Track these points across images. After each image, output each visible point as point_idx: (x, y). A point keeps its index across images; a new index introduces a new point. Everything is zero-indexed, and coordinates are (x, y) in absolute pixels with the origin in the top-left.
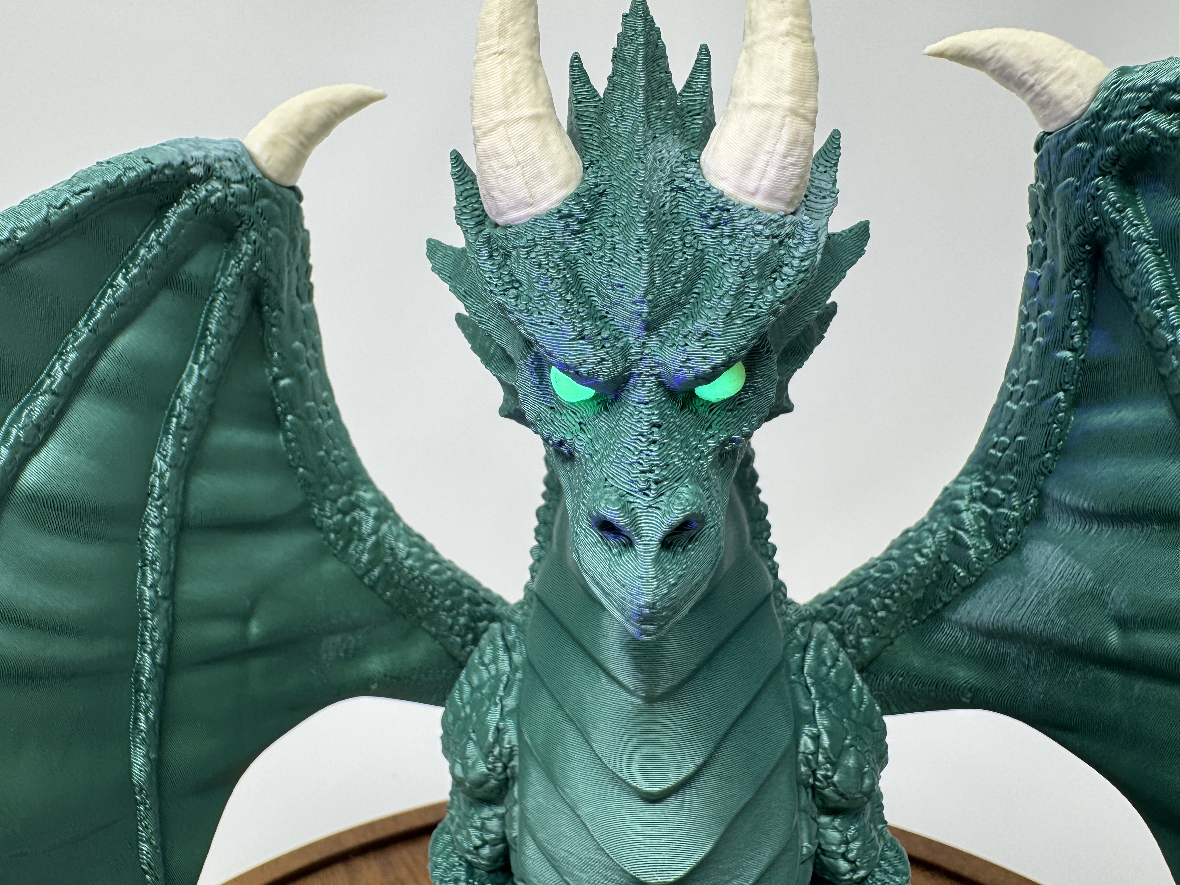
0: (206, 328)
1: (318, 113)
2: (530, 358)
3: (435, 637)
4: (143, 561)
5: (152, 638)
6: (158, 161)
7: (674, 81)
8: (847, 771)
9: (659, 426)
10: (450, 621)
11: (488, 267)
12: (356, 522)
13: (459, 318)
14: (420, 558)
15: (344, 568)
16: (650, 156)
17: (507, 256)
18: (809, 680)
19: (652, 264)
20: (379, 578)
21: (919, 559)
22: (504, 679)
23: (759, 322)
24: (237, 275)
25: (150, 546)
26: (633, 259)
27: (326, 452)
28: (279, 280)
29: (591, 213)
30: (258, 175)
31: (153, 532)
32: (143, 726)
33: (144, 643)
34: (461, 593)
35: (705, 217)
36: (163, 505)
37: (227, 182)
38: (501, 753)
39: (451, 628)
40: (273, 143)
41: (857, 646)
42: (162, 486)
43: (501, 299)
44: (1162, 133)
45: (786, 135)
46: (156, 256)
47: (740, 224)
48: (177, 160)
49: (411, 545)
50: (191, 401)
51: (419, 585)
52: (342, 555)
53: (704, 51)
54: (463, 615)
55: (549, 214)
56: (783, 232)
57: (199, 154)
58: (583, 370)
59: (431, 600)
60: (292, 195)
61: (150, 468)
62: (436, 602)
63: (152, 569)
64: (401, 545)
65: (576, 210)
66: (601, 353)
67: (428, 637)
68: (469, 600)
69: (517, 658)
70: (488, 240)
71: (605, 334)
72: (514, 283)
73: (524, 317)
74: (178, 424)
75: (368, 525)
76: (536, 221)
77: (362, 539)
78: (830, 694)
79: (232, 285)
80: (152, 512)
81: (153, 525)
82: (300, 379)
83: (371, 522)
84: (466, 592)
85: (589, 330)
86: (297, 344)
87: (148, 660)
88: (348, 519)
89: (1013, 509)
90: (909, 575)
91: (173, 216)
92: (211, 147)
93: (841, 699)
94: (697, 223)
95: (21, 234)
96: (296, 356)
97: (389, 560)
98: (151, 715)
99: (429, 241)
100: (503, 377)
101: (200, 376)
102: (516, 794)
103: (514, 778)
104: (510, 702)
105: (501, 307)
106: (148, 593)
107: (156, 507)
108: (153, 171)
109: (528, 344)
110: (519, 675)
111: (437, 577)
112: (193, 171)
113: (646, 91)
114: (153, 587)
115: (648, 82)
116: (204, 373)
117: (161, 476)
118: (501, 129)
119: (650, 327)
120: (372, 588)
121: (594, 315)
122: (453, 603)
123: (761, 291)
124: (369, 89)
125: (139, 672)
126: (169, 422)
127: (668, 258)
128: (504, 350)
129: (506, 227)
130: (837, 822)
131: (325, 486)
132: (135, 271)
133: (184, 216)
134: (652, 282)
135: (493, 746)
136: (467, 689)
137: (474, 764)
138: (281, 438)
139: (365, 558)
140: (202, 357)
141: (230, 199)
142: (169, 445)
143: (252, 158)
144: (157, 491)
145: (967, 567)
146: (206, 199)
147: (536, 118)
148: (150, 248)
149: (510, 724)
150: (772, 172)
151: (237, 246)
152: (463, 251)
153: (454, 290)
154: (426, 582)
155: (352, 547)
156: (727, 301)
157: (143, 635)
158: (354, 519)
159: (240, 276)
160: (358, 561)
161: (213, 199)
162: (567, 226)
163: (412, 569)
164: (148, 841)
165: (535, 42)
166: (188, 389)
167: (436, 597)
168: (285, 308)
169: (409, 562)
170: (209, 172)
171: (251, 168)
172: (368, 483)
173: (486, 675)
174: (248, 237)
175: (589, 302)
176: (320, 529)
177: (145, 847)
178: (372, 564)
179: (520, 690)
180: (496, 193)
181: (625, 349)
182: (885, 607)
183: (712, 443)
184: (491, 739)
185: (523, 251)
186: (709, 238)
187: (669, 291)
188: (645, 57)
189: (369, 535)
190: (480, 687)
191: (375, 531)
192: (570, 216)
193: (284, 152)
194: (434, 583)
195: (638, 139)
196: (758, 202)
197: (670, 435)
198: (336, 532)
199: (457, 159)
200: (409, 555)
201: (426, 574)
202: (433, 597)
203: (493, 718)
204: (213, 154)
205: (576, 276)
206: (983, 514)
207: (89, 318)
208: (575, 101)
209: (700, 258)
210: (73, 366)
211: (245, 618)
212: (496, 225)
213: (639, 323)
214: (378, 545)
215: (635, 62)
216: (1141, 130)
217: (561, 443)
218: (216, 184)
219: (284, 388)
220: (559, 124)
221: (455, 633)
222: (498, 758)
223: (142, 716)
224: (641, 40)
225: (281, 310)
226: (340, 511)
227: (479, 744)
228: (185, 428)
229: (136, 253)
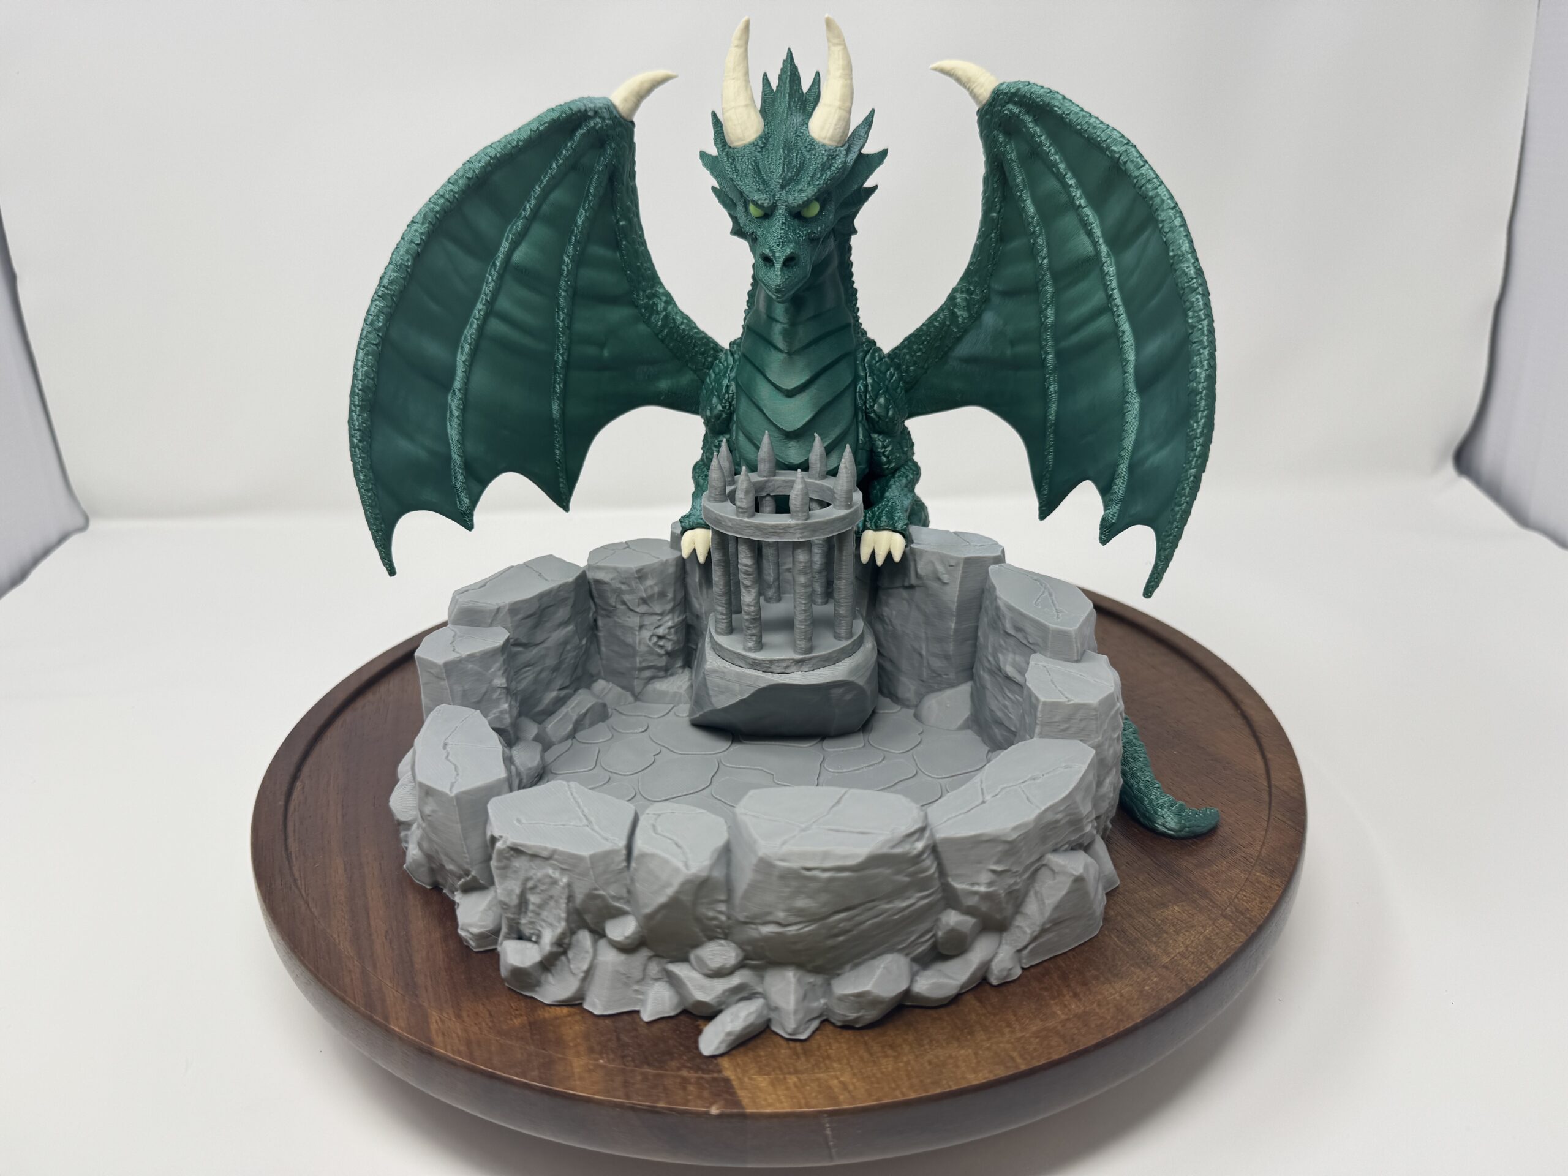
0: (589, 192)
1: (647, 86)
2: (742, 201)
3: (695, 371)
4: (558, 309)
5: (562, 346)
6: (575, 109)
7: (803, 88)
8: (880, 405)
9: (785, 224)
10: (703, 360)
11: (727, 164)
12: (656, 305)
13: (713, 188)
14: (688, 325)
15: (649, 330)
16: (788, 122)
17: (734, 160)
18: (866, 365)
19: (784, 165)
20: (667, 335)
21: (936, 324)
22: (731, 367)
23: (819, 186)
24: (605, 165)
25: (562, 301)
26: (778, 162)
27: (641, 263)
28: (623, 167)
29: (765, 144)
30: (618, 116)
31: (563, 294)
32: (558, 391)
33: (558, 349)
34: (709, 345)
35: (806, 147)
36: (568, 280)
37: (603, 119)
38: (728, 398)
39: (704, 363)
40: (625, 100)
41: (907, 371)
42: (568, 271)
43: (731, 176)
44: (1013, 114)
45: (836, 116)
46: (570, 155)
47: (818, 150)
48: (583, 108)
49: (683, 318)
50: (582, 229)
51: (688, 339)
52: (647, 322)
53: (818, 74)
54: (710, 356)
55: (750, 144)
56: (835, 154)
57: (592, 105)
58: (759, 202)
59: (693, 348)
60: (630, 124)
61: (562, 262)
62: (696, 349)
63: (563, 313)
64: (678, 318)
65: (760, 143)
66: (765, 196)
67: (691, 372)
68: (713, 349)
69: (736, 356)
70: (727, 154)
71: (767, 190)
72: (736, 170)
73: (740, 183)
74: (575, 239)
75: (661, 306)
76: (745, 147)
77: (658, 313)
78: (876, 372)
79: (602, 170)
80: (563, 284)
81: (563, 290)
82: (630, 221)
83: (663, 304)
84: (712, 345)
85: (762, 187)
86: (629, 203)
87: (560, 358)
88: (651, 302)
89: (977, 295)
90: (931, 332)
91: (578, 136)
92: (597, 102)
93: (881, 375)
94: (804, 149)
95: (521, 143)
96: (629, 208)
97: (672, 325)
98: (561, 385)
99: (701, 152)
100: (732, 213)
101: (586, 216)
102: (735, 419)
103: (734, 411)
104: (733, 375)
105: (731, 179)
106: (561, 324)
107: (565, 281)
108: (573, 114)
109: (741, 194)
110: (737, 363)
111: (695, 336)
112: (589, 114)
113: (789, 95)
114: (563, 321)
115: (790, 91)
116: (587, 214)
117: (567, 266)
118: (733, 110)
119: (783, 187)
120: (662, 341)
121: (764, 182)
122: (705, 350)
123: (821, 175)
124: (670, 72)
125: (556, 363)
126: (570, 238)
127: (790, 163)
128: (732, 201)
129: (734, 148)
130: (880, 437)
131: (639, 282)
132: (561, 162)
133: (583, 135)
134: (784, 171)
135: (724, 395)
136: (713, 375)
137: (716, 406)
138: (618, 255)
139: (660, 323)
140: (587, 206)
141: (605, 127)
142: (570, 249)
143: (614, 106)
144: (565, 273)
145: (958, 326)
146: (594, 127)
147: (746, 106)
148: (568, 151)
149: (733, 383)
150: (831, 131)
151: (605, 151)
152: (716, 157)
153: (712, 174)
154: (691, 337)
155: (653, 317)
156: (809, 178)
157: (558, 346)
158: (654, 302)
159: (606, 166)
160: (656, 325)
161: (597, 128)
162: (756, 149)
163: (684, 330)
164: (559, 449)
165: (747, 73)
166: (580, 222)
167: (697, 347)
168: (625, 183)
169: (683, 327)
170: (596, 113)
171: (615, 112)
172: (660, 283)
173: (722, 367)
174: (611, 146)
175: (763, 178)
176: (637, 307)
177: (557, 452)
178: (664, 326)
179: (737, 370)
180: (731, 135)
181: (774, 195)
182: (920, 350)
183: (805, 232)
184: (724, 391)
185: (740, 158)
186: (807, 155)
187: (789, 174)
188: (790, 81)
189: (662, 312)
190: (719, 373)
191: (665, 309)
192: (757, 145)
193: (630, 105)
194: (695, 338)
195: (785, 115)
196: (826, 142)
197: (789, 227)
198: (646, 309)
199: (714, 115)
200: (682, 323)
201: (691, 333)
202: (695, 346)
203: (725, 382)
204: (598, 105)
205: (758, 169)
206: (966, 298)
207: (541, 184)
208: (764, 94)
209: (803, 163)
210: (535, 206)
211: (602, 345)
212: (730, 147)
213: (779, 186)
214: (666, 317)
215: (786, 83)
216: (1006, 112)
217: (753, 233)
218: (598, 120)
219: (622, 226)
220: (755, 106)
221: (705, 367)
222: (727, 401)
223: (557, 386)
224: (789, 73)
225: (623, 184)
226: (647, 297)
227: (718, 397)
228: (579, 242)
229: (562, 152)
